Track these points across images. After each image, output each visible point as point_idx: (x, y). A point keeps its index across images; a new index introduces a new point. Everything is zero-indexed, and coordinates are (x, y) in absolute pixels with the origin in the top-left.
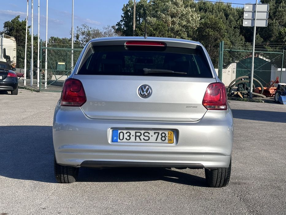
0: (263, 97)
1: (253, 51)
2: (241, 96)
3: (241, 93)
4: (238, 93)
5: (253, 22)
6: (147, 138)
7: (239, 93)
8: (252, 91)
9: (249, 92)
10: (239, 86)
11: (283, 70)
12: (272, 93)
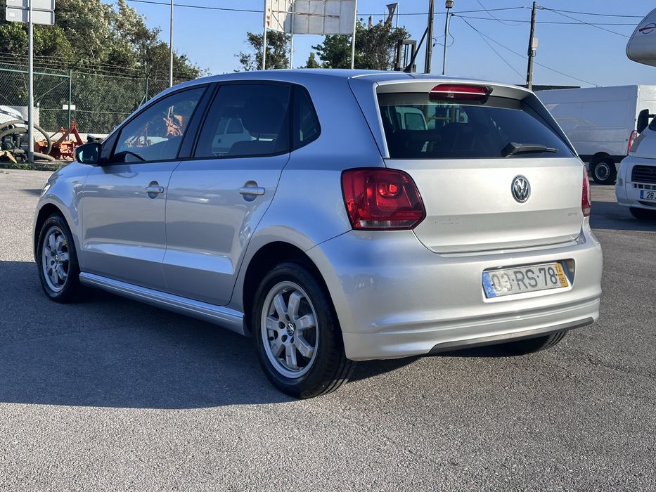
0: (50, 161)
1: (29, 71)
2: (12, 158)
3: (12, 153)
4: (6, 153)
5: (25, 16)
6: (533, 282)
7: (9, 155)
8: (32, 150)
9: (27, 151)
10: (6, 139)
11: (71, 109)
12: (64, 152)
